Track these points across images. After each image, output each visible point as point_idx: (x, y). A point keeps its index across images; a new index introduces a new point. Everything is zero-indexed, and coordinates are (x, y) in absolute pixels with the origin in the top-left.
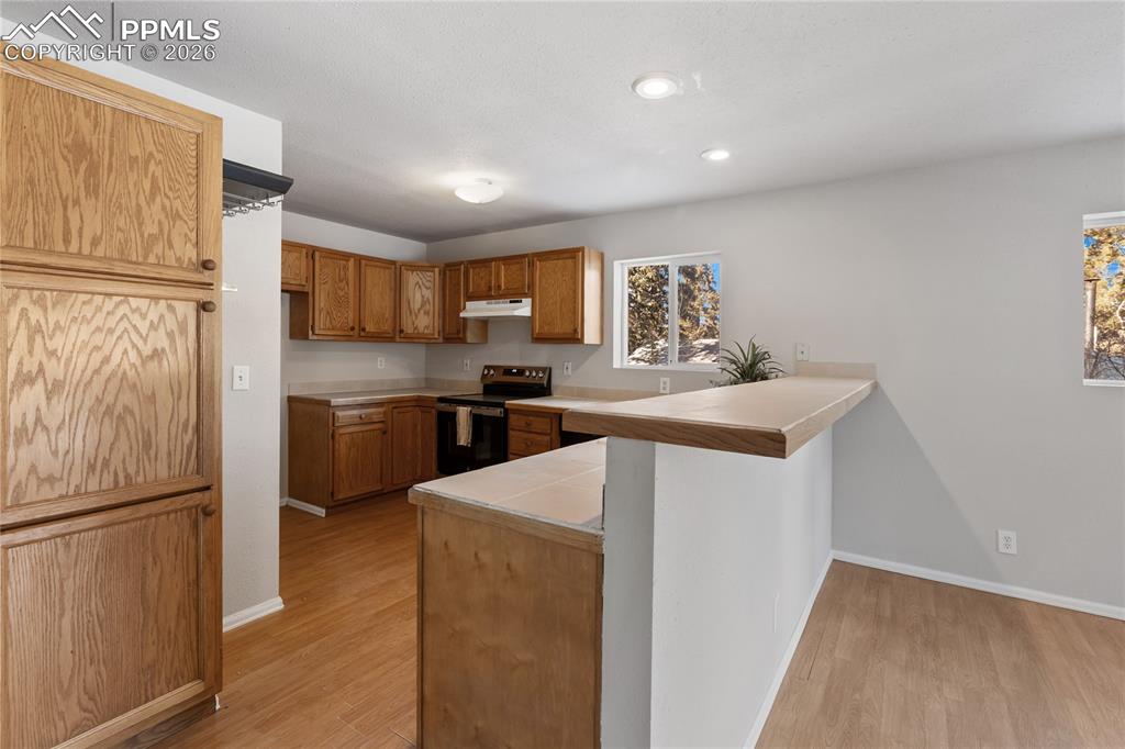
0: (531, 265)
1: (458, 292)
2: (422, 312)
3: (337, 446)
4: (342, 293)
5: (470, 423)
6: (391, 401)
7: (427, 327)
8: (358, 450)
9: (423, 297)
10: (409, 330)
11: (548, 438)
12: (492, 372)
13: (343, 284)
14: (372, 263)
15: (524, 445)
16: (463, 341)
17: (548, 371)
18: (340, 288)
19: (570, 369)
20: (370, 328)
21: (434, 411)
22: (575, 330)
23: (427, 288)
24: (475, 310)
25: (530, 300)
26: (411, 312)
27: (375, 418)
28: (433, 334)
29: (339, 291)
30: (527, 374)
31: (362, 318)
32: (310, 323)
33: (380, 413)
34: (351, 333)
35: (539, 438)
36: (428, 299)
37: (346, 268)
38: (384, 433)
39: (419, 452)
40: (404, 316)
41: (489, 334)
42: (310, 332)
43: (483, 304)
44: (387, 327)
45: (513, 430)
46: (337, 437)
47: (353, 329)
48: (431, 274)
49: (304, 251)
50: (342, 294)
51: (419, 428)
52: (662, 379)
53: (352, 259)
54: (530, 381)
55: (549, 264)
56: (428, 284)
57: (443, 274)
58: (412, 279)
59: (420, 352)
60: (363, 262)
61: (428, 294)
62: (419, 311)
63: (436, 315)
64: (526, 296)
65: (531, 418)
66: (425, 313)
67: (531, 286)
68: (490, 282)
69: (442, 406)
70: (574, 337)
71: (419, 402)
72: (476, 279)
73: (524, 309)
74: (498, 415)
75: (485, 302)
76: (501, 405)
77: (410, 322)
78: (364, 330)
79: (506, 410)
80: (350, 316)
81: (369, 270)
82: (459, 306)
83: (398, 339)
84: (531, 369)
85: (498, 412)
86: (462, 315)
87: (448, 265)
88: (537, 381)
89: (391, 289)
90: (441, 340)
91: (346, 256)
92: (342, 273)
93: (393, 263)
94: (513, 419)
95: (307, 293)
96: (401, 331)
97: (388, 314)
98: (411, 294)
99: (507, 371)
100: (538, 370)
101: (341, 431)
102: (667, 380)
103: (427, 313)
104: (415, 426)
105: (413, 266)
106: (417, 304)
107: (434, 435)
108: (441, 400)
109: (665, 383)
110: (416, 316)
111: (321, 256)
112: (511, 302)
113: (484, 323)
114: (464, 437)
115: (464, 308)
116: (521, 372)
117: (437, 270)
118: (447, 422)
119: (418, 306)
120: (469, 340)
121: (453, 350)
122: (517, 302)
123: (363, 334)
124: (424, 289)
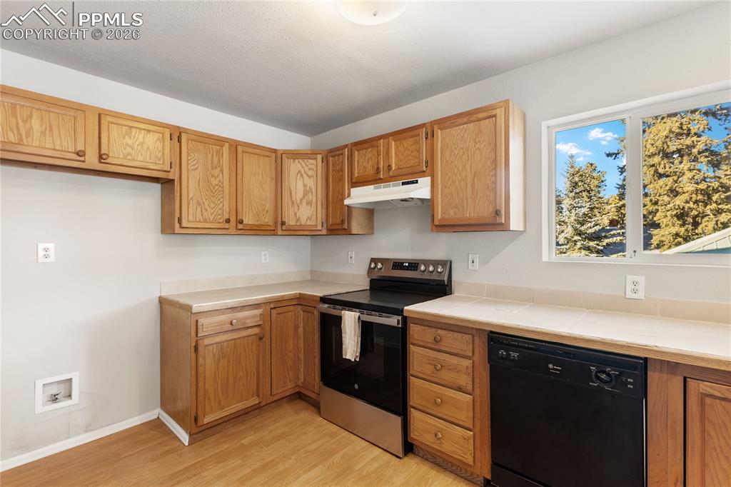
0: (431, 135)
1: (341, 179)
2: (304, 201)
3: (201, 360)
4: (217, 182)
5: (358, 331)
6: (267, 302)
7: (309, 218)
8: (229, 362)
9: (305, 186)
10: (291, 221)
11: (469, 363)
12: (379, 266)
13: (216, 172)
14: (250, 150)
15: (432, 368)
16: (347, 232)
17: (448, 264)
18: (213, 176)
19: (476, 264)
20: (248, 220)
21: (316, 313)
22: (497, 213)
23: (310, 177)
24: (360, 196)
25: (429, 178)
26: (293, 203)
27: (250, 323)
28: (316, 226)
29: (212, 180)
30: (423, 268)
31: (239, 210)
32: (177, 215)
33: (255, 316)
34: (227, 226)
35: (454, 360)
36: (311, 189)
37: (219, 154)
38: (261, 339)
39: (302, 356)
40: (285, 208)
41: (375, 224)
42: (177, 225)
43: (369, 189)
44: (268, 219)
45: (413, 344)
46: (201, 349)
47: (228, 221)
48: (313, 161)
49: (167, 132)
50: (214, 182)
51: (301, 329)
52: (630, 278)
53: (227, 144)
54: (426, 276)
55: (455, 131)
56: (310, 173)
57: (325, 160)
58: (293, 167)
59: (305, 243)
60: (240, 148)
61: (310, 183)
62: (301, 200)
63: (319, 204)
64: (422, 174)
65: (440, 332)
66: (307, 204)
67: (430, 162)
68: (378, 163)
69: (325, 307)
70: (494, 223)
71: (301, 300)
72: (363, 162)
73: (422, 190)
74: (395, 324)
75: (372, 186)
76: (399, 312)
77: (292, 214)
78: (241, 222)
79: (405, 319)
80: (225, 208)
81: (247, 158)
82: (343, 194)
83: (280, 232)
84: (427, 263)
85: (393, 321)
86: (347, 202)
87: (331, 151)
88: (434, 277)
89: (272, 179)
90: (324, 232)
91: (220, 141)
92: (216, 160)
93: (275, 151)
94: (414, 331)
95: (173, 180)
96: (283, 223)
97: (269, 206)
98: (292, 185)
99: (398, 265)
100: (436, 263)
101: (207, 342)
102: (641, 279)
103: (309, 203)
104: (297, 327)
105: (294, 155)
106: (299, 193)
107: (317, 337)
108: (324, 300)
109: (635, 283)
110: (299, 206)
111: (188, 140)
112: (403, 184)
113: (370, 211)
114: (351, 348)
115: (349, 196)
116: (414, 265)
117: (319, 157)
118: (330, 327)
119: (300, 194)
120: (354, 231)
121: (338, 242)
122: (412, 182)
123: (240, 226)
124: (306, 178)
